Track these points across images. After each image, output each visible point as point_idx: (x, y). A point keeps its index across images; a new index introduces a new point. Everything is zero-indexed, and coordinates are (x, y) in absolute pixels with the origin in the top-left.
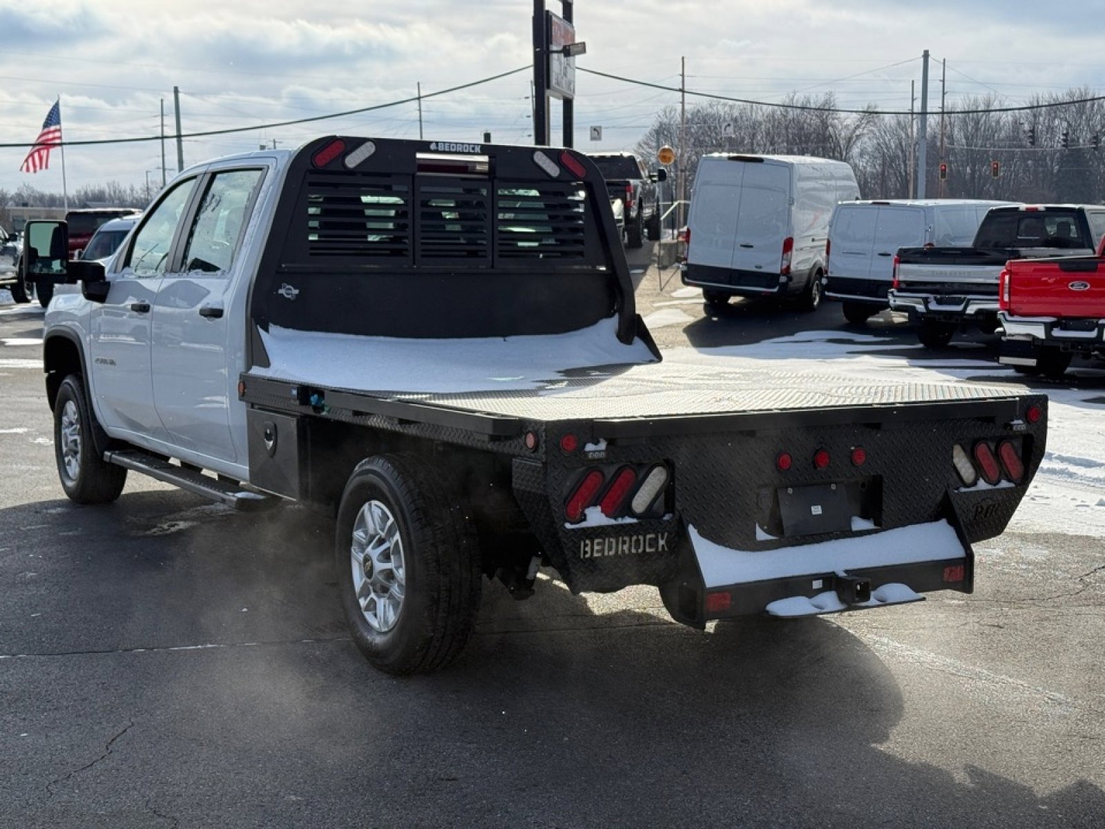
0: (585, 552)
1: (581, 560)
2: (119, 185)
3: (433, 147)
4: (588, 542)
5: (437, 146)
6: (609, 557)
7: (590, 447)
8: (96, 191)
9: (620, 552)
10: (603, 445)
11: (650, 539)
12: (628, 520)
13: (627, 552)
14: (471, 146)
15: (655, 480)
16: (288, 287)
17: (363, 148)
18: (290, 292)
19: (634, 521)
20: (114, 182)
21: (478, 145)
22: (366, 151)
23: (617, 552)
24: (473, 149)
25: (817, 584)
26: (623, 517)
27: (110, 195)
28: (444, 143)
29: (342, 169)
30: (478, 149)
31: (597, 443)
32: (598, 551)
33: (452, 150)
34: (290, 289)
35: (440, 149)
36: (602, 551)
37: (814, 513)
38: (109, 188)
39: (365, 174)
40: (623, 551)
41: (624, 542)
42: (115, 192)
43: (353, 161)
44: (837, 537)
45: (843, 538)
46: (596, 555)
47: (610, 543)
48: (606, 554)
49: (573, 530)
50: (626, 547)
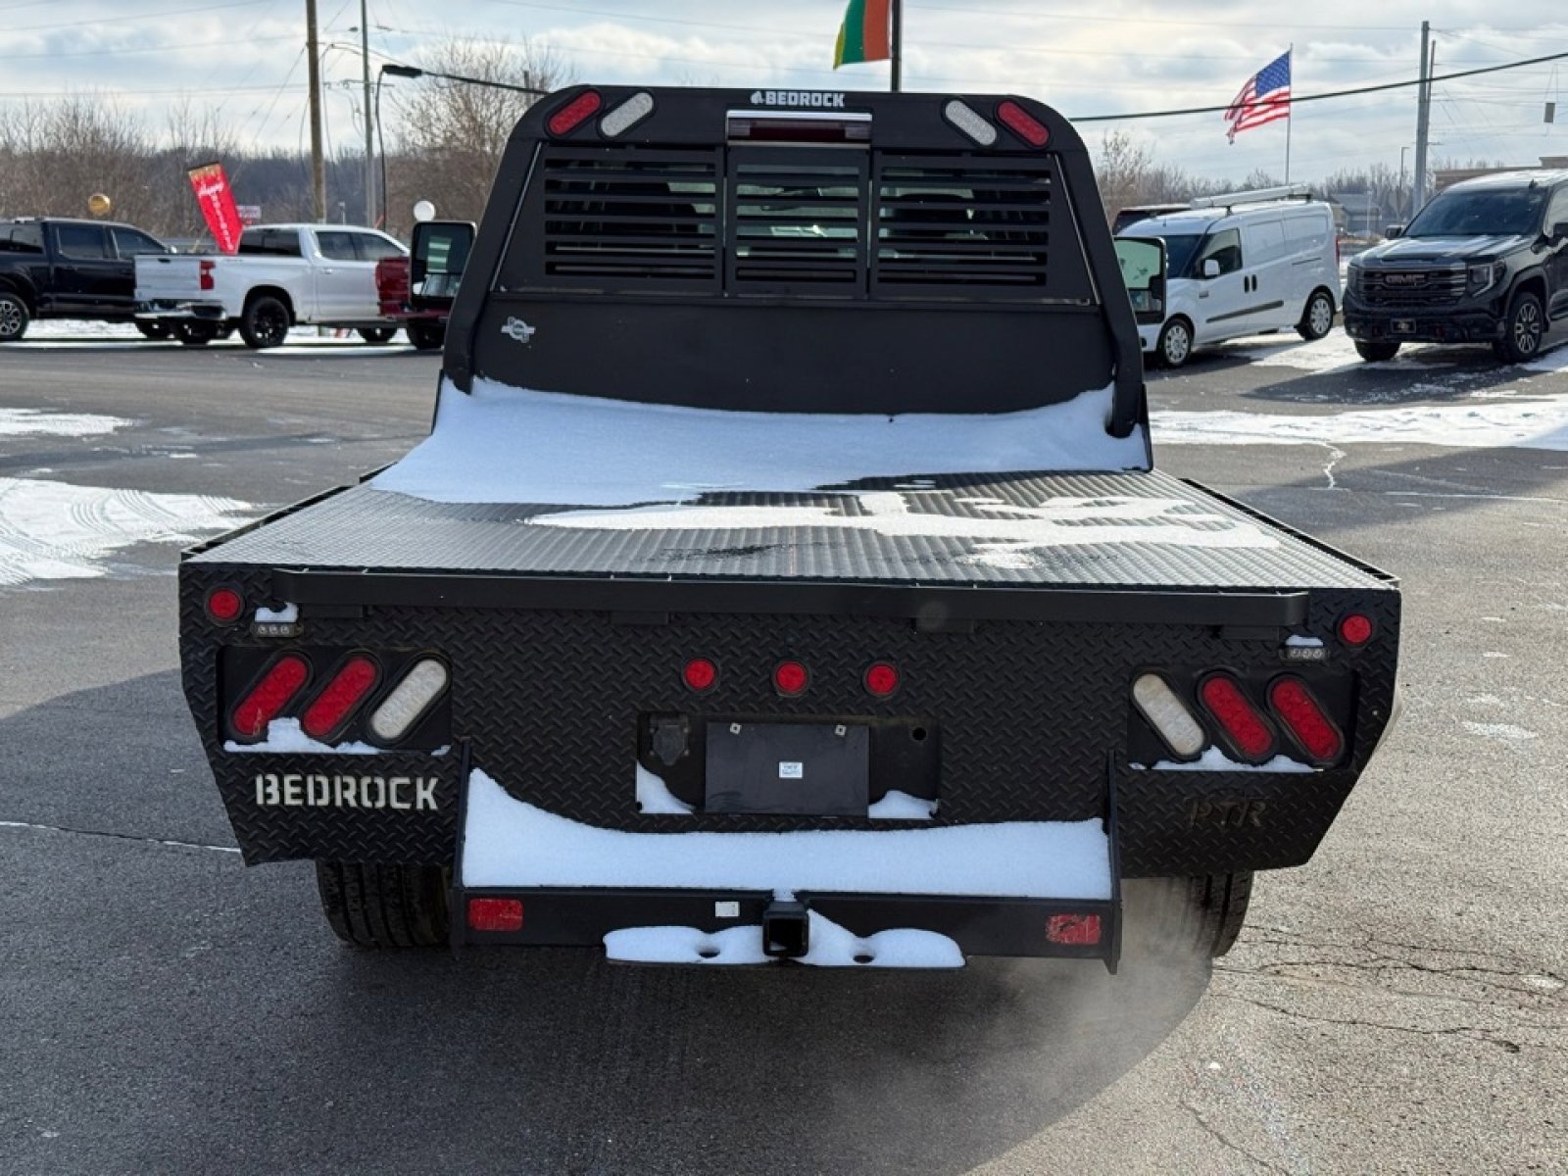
0: (268, 796)
1: (259, 808)
2: (1386, 169)
3: (756, 99)
4: (273, 778)
5: (764, 97)
6: (316, 808)
7: (263, 614)
8: (1354, 179)
9: (339, 802)
10: (290, 614)
11: (399, 786)
12: (360, 748)
13: (353, 803)
14: (827, 96)
15: (424, 683)
16: (519, 322)
17: (632, 102)
18: (520, 330)
19: (372, 751)
20: (1381, 165)
21: (839, 93)
22: (639, 107)
23: (332, 800)
24: (830, 100)
25: (726, 909)
26: (352, 741)
27: (1373, 183)
28: (777, 91)
29: (595, 137)
30: (839, 101)
31: (278, 608)
32: (294, 796)
33: (790, 103)
34: (521, 327)
35: (768, 102)
36: (303, 796)
37: (782, 775)
38: (1373, 172)
39: (640, 146)
40: (345, 801)
41: (345, 787)
42: (1380, 180)
43: (613, 125)
44: (828, 825)
45: (842, 829)
46: (289, 801)
47: (318, 786)
48: (311, 802)
49: (237, 754)
50: (350, 795)
